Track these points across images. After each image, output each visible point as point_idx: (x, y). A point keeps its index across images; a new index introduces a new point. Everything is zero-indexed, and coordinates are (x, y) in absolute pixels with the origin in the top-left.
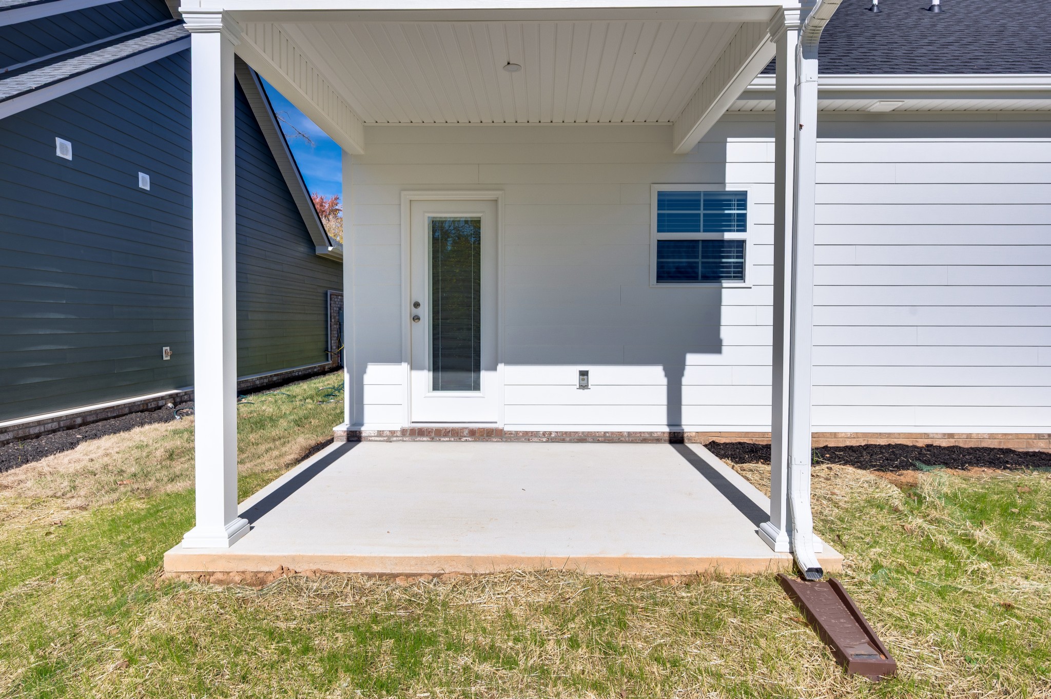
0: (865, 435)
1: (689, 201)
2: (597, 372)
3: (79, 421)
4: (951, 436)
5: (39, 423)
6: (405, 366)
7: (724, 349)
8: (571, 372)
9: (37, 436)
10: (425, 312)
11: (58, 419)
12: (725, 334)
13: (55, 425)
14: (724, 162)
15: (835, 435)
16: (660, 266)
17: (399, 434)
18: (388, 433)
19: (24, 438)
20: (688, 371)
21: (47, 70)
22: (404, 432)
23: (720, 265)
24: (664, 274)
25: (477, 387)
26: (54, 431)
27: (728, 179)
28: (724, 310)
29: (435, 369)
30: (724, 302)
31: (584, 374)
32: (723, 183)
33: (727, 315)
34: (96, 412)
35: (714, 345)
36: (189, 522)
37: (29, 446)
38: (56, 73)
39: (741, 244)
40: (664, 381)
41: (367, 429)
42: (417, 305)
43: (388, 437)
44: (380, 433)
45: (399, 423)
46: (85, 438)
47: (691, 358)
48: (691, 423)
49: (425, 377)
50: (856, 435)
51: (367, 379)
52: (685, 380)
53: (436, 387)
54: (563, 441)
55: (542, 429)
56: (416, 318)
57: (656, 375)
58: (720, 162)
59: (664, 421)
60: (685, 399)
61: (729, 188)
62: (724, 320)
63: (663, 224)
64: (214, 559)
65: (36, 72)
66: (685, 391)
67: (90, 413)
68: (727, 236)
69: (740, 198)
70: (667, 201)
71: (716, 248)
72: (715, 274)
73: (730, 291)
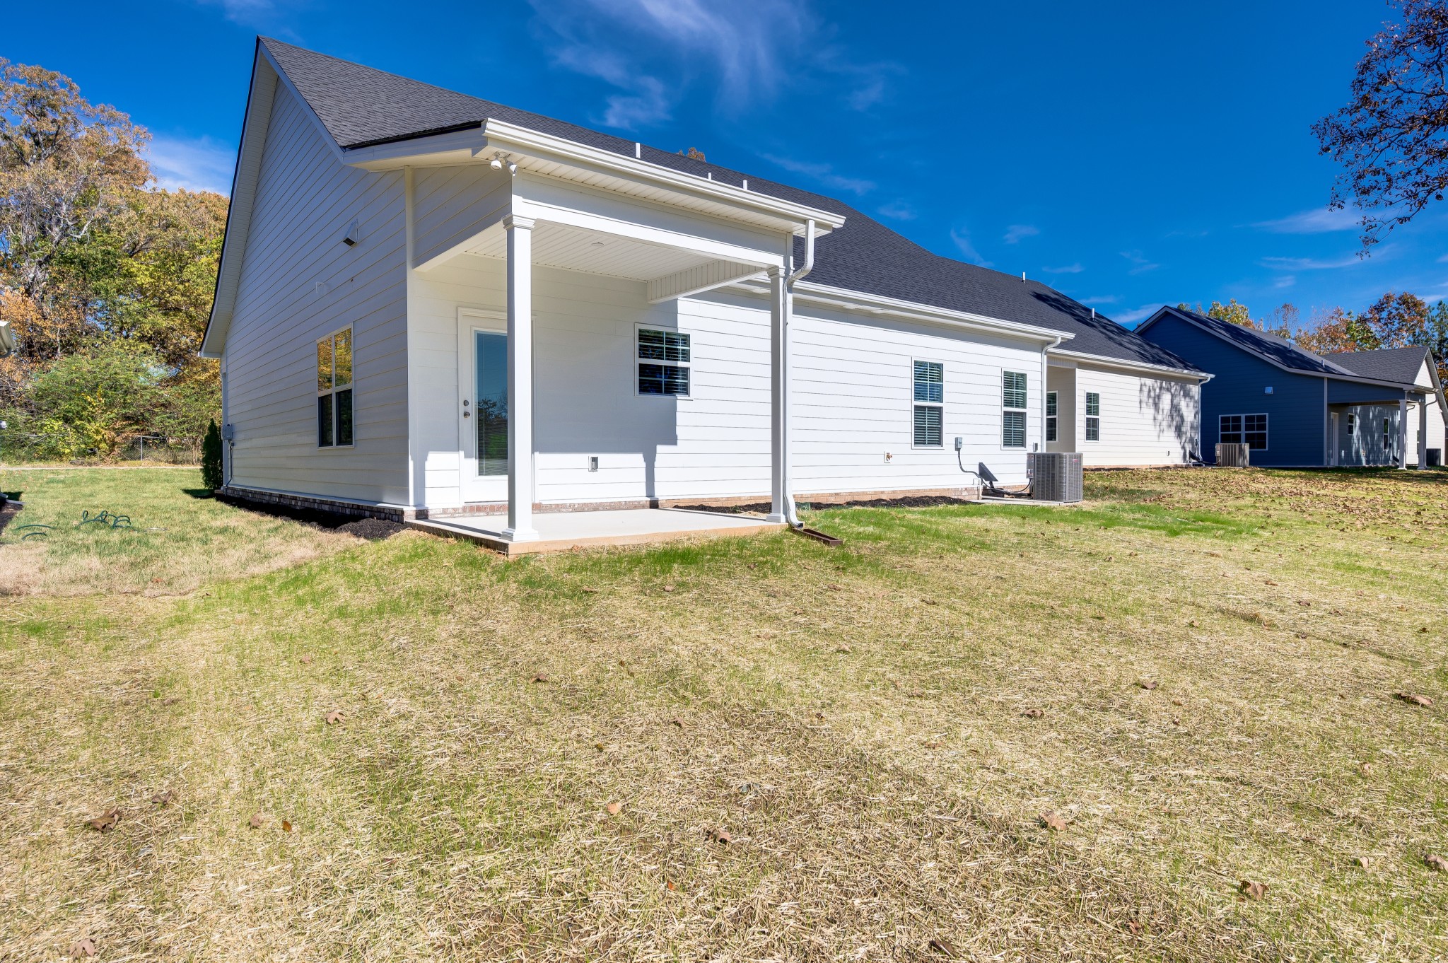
0: (755, 498)
1: (657, 337)
2: (602, 458)
6: (462, 454)
7: (678, 442)
8: (584, 459)
10: (473, 410)
12: (679, 431)
14: (676, 313)
15: (739, 498)
16: (641, 382)
17: (460, 511)
18: (452, 511)
20: (658, 457)
22: (464, 509)
23: (676, 385)
24: (643, 388)
27: (679, 324)
28: (678, 415)
29: (480, 457)
30: (678, 409)
31: (595, 460)
32: (676, 327)
33: (680, 419)
35: (672, 440)
39: (686, 370)
40: (644, 465)
41: (434, 507)
42: (466, 403)
43: (451, 514)
47: (660, 448)
48: (661, 493)
49: (472, 464)
50: (751, 498)
51: (428, 465)
52: (657, 464)
53: (481, 473)
54: (583, 510)
55: (568, 502)
56: (466, 414)
57: (638, 459)
58: (674, 314)
59: (644, 494)
60: (657, 478)
61: (680, 331)
62: (679, 422)
63: (644, 352)
66: (658, 469)
68: (681, 364)
69: (686, 339)
70: (644, 336)
71: (673, 371)
72: (671, 389)
73: (681, 402)
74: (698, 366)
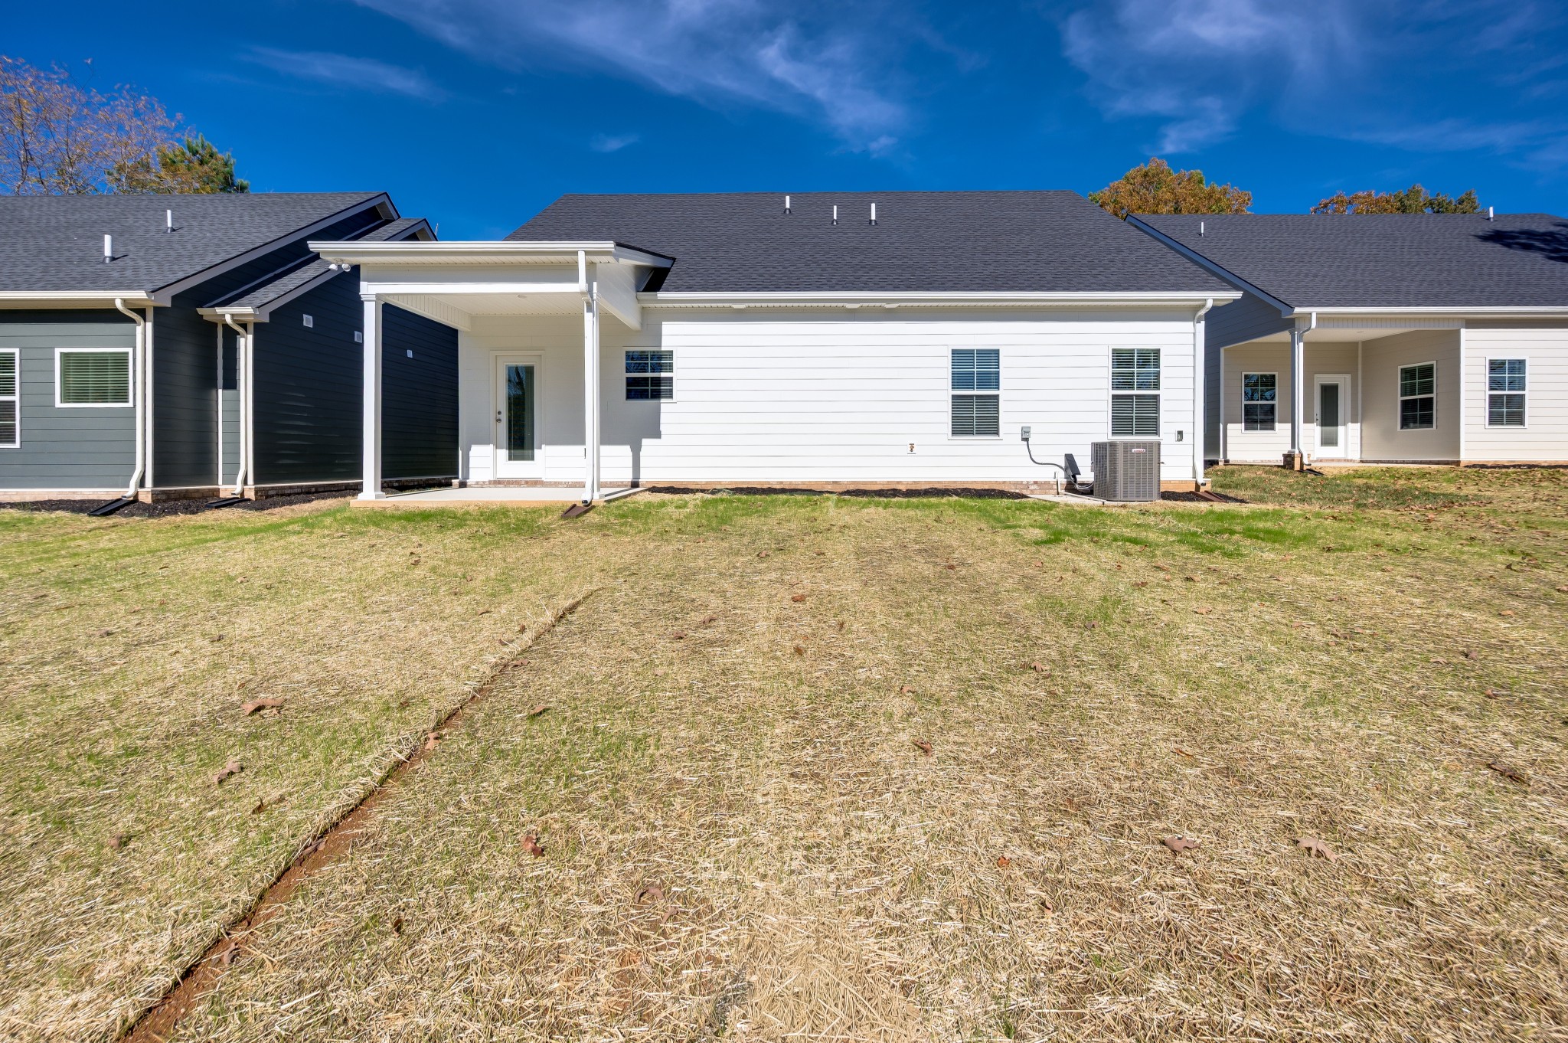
1: (643, 356)
3: (313, 490)
4: (781, 483)
5: (290, 487)
6: (491, 447)
7: (662, 436)
9: (289, 495)
10: (504, 417)
11: (301, 487)
12: (663, 428)
13: (299, 490)
14: (661, 335)
15: (720, 483)
16: (628, 391)
18: (483, 482)
19: (282, 495)
20: (643, 448)
21: (299, 272)
22: (490, 482)
23: (659, 391)
24: (630, 395)
25: (532, 458)
26: (298, 494)
27: (664, 343)
28: (662, 415)
29: (510, 448)
30: (663, 410)
32: (660, 346)
33: (664, 418)
34: (324, 486)
35: (657, 435)
36: (361, 490)
37: (284, 499)
38: (304, 276)
39: (671, 379)
40: (631, 454)
41: (469, 482)
42: (499, 413)
43: (481, 485)
44: (477, 483)
45: (489, 476)
46: (317, 499)
47: (645, 441)
48: (644, 476)
49: (504, 453)
51: (471, 454)
52: (642, 454)
53: (510, 459)
56: (499, 420)
57: (626, 450)
58: (659, 336)
59: (630, 474)
60: (642, 464)
61: (663, 349)
62: (662, 421)
63: (629, 368)
64: (369, 502)
65: (292, 275)
66: (642, 460)
67: (320, 486)
68: (663, 375)
69: (670, 354)
70: (630, 356)
71: (657, 381)
72: (657, 395)
73: (665, 405)
74: (680, 375)
